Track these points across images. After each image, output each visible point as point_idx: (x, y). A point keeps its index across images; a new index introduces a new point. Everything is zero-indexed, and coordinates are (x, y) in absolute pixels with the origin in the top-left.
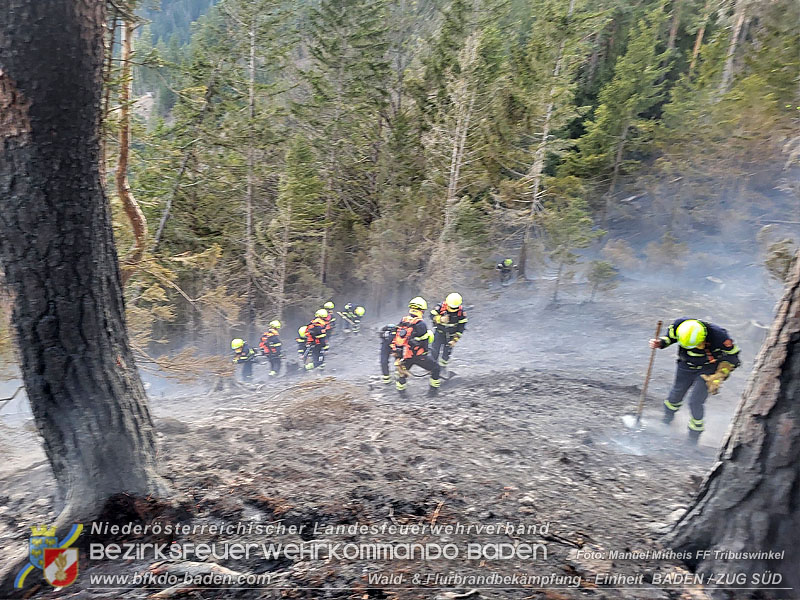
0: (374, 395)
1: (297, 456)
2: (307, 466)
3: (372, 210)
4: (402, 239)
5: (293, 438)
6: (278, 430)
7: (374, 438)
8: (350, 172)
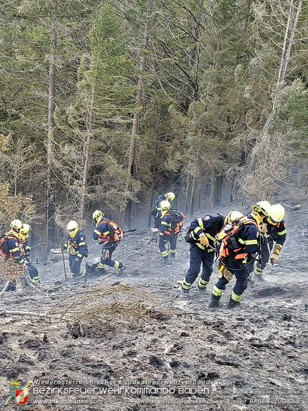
0: (179, 303)
1: (81, 366)
2: (90, 378)
3: (190, 92)
4: (223, 126)
5: (80, 346)
6: (66, 337)
7: (166, 351)
8: (166, 48)
